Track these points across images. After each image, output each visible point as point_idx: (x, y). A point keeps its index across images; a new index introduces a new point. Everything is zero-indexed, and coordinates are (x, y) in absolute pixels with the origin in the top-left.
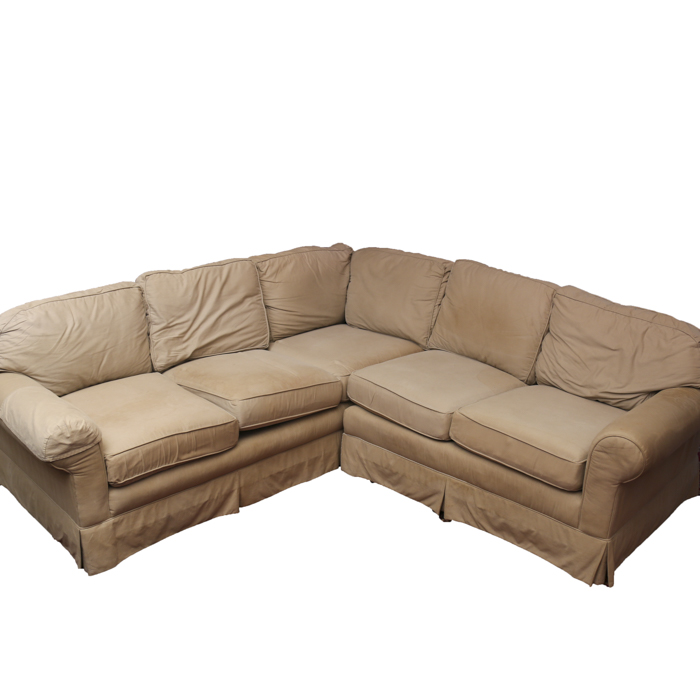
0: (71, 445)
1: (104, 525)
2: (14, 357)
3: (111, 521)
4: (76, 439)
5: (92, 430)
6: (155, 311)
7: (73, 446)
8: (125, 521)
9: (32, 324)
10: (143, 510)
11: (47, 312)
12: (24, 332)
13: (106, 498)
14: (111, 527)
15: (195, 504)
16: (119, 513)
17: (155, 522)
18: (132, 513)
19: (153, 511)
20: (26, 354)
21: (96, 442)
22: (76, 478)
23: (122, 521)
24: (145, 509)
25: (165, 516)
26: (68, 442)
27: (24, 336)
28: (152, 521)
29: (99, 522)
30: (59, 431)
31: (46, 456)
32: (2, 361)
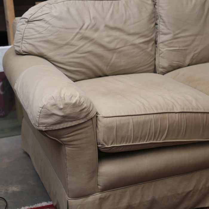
0: (63, 117)
1: (91, 199)
2: (36, 44)
3: (98, 195)
4: (68, 111)
5: (85, 105)
6: (164, 22)
7: (65, 118)
8: (111, 198)
9: (55, 17)
10: (130, 190)
11: (68, 9)
12: (47, 22)
13: (95, 172)
14: (97, 202)
15: (180, 191)
16: (106, 189)
17: (140, 203)
18: (119, 191)
19: (139, 192)
20: (47, 41)
21: (88, 118)
22: (68, 149)
23: (109, 197)
24: (131, 189)
25: (150, 198)
26: (61, 113)
27: (46, 25)
28: (137, 202)
29: (87, 196)
30: (53, 102)
31: (40, 124)
32: (27, 45)
